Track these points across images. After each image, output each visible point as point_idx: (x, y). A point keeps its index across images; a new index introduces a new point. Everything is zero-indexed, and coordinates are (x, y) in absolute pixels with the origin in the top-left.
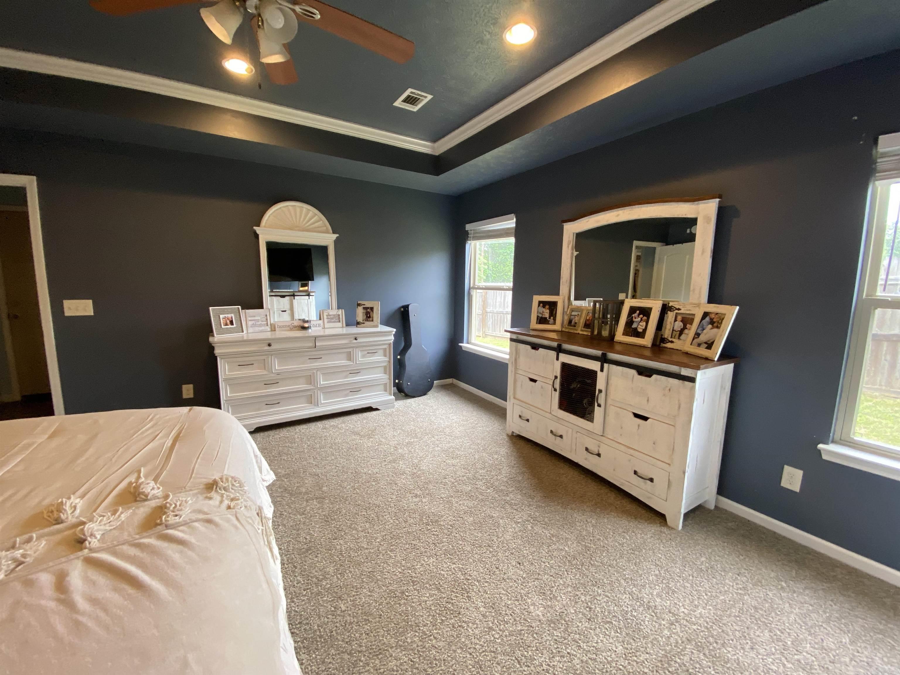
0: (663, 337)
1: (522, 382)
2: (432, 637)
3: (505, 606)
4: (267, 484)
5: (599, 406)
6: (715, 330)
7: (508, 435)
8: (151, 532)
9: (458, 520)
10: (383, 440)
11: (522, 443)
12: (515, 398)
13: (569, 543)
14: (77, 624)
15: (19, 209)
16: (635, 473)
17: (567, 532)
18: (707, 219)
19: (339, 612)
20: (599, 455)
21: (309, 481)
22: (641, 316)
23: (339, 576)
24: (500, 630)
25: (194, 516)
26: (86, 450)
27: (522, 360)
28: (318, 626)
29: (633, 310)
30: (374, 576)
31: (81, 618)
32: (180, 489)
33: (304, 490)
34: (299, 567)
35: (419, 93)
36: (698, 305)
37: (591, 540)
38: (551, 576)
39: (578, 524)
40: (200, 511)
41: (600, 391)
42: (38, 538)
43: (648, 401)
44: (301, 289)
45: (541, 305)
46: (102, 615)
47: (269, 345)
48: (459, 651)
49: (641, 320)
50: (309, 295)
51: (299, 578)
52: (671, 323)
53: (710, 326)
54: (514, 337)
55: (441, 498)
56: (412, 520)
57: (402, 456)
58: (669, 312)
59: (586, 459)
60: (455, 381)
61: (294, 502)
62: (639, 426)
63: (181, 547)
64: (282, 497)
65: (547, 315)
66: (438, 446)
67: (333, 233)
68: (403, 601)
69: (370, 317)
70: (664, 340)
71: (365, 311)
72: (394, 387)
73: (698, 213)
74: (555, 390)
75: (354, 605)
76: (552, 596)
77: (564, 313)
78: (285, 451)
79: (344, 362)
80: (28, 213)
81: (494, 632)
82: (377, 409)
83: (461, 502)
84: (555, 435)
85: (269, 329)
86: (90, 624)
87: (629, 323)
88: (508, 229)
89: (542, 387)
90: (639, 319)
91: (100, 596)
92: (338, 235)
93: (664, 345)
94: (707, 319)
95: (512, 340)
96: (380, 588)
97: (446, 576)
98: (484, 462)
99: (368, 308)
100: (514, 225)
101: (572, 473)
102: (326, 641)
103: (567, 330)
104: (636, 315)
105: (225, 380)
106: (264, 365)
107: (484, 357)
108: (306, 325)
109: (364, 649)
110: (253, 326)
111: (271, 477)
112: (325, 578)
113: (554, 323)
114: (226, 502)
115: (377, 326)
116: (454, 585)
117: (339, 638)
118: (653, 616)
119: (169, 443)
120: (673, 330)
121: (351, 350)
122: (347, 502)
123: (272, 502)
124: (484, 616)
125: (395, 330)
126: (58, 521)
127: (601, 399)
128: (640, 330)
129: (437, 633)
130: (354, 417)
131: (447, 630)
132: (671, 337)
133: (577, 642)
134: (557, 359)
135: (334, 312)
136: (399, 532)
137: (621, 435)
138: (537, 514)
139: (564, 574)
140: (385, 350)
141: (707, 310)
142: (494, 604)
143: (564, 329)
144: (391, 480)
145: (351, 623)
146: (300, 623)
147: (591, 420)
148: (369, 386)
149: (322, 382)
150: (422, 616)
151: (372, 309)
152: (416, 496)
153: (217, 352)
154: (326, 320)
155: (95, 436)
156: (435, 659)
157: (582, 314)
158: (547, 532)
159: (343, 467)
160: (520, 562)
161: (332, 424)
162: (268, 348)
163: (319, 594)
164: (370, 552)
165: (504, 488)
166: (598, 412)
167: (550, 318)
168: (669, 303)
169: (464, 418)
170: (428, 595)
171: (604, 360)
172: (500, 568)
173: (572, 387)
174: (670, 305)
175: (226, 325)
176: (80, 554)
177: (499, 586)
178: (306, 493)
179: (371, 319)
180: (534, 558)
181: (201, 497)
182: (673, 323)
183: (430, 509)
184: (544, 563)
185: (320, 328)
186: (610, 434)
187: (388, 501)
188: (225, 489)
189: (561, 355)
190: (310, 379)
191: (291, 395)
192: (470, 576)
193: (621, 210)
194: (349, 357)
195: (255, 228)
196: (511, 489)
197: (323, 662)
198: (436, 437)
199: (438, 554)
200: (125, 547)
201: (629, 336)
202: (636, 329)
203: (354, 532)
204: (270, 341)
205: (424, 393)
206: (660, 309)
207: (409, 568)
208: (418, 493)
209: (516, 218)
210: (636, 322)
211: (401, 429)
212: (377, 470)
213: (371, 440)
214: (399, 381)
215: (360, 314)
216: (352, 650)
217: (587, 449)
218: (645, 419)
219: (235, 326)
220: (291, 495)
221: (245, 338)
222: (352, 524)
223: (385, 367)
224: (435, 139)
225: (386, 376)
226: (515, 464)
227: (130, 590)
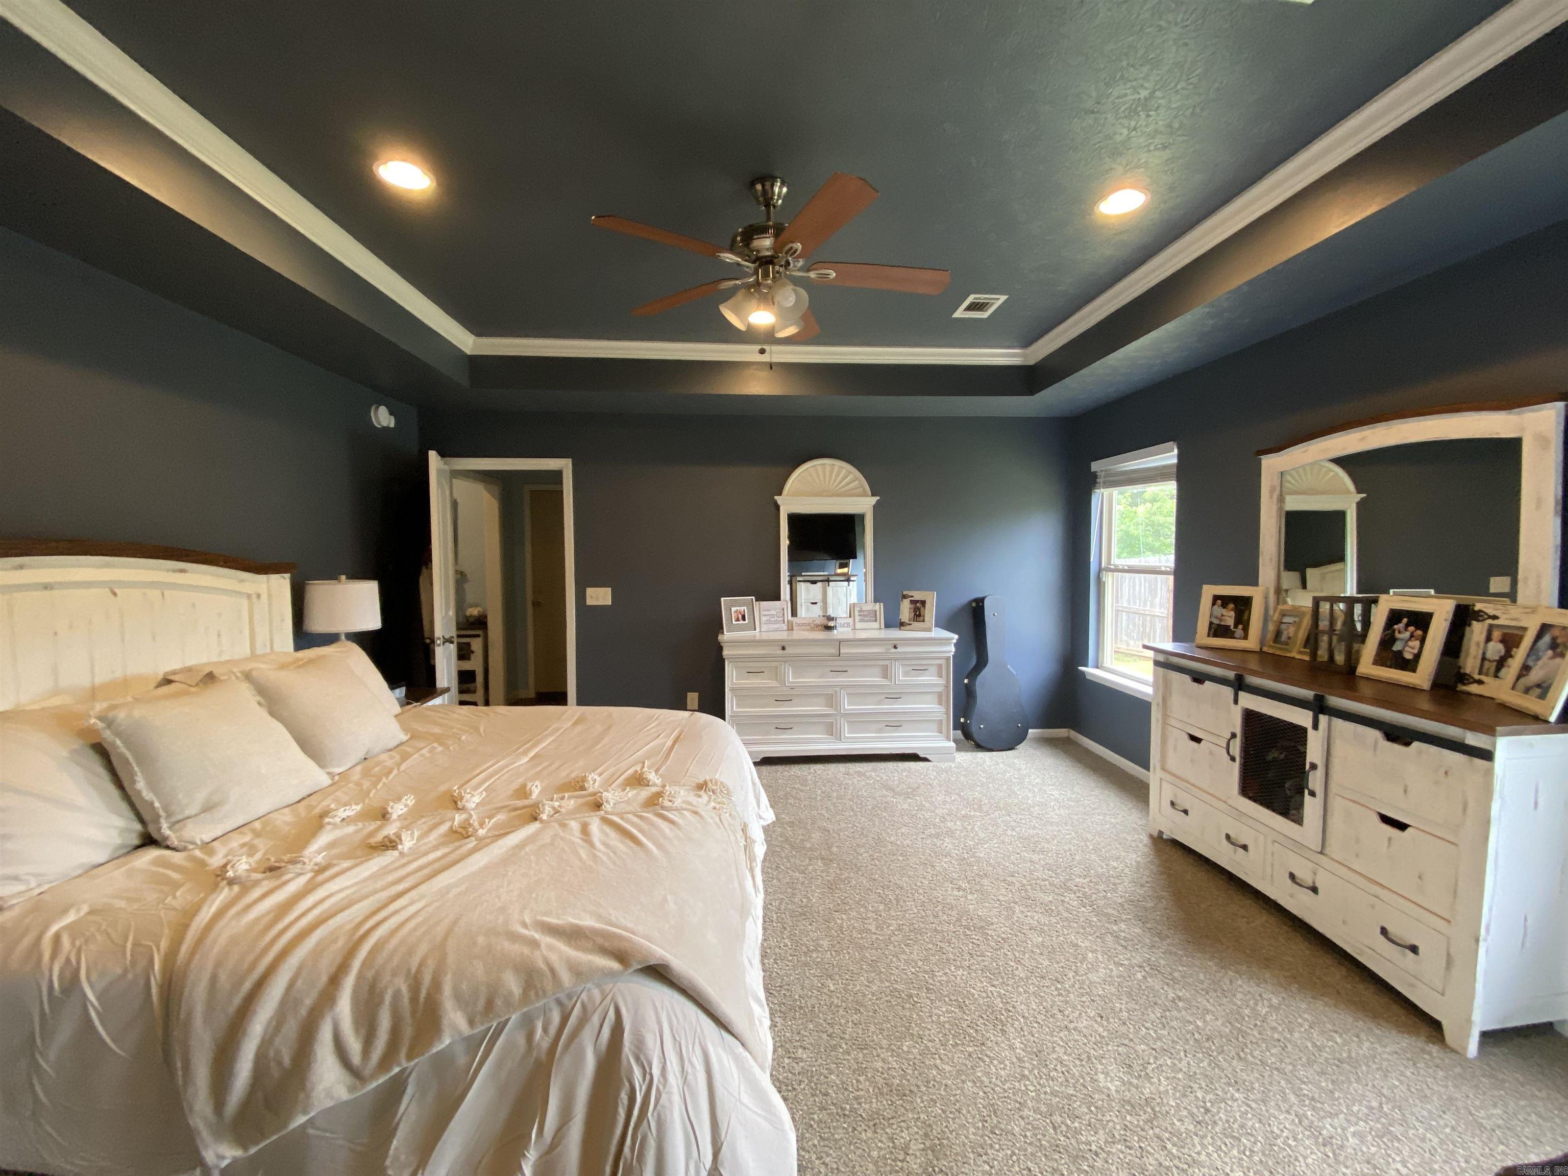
0: (1462, 671)
1: (1176, 740)
2: (937, 1056)
3: (1056, 1059)
4: (765, 823)
5: (1313, 794)
6: (1558, 660)
7: (1151, 836)
8: (650, 809)
9: (1016, 936)
10: (927, 805)
11: (1176, 855)
12: (1163, 769)
13: (1208, 1018)
14: (595, 856)
15: (556, 487)
16: (1384, 931)
17: (1211, 1001)
18: (1543, 441)
19: (826, 991)
20: (1314, 890)
21: (816, 836)
22: (1412, 628)
23: (834, 953)
24: (1040, 1084)
25: (684, 806)
26: (602, 739)
27: (1177, 701)
28: (800, 996)
29: (1395, 616)
30: (878, 967)
31: (597, 853)
32: (675, 783)
33: (808, 845)
34: (789, 929)
35: (987, 296)
36: (1533, 610)
37: (1256, 1025)
38: (1153, 1049)
39: (1239, 996)
40: (690, 803)
41: (1314, 767)
42: (569, 798)
43: (1405, 791)
44: (839, 571)
45: (1219, 602)
46: (612, 854)
47: (783, 648)
48: (970, 1084)
49: (1412, 636)
50: (848, 580)
51: (786, 941)
52: (1478, 644)
53: (1550, 653)
54: (1161, 658)
55: (998, 900)
56: (945, 917)
57: (951, 833)
58: (1474, 623)
59: (1291, 896)
60: (1073, 734)
61: (794, 856)
62: (1390, 839)
63: (671, 826)
64: (782, 848)
65: (1230, 622)
66: (1013, 830)
67: (873, 495)
68: (908, 1006)
69: (919, 615)
70: (1464, 678)
71: (913, 606)
72: (955, 728)
73: (1523, 430)
74: (1233, 759)
75: (846, 990)
76: (1143, 1074)
77: (1266, 618)
78: (794, 792)
79: (878, 680)
80: (562, 492)
81: (1027, 1082)
82: (925, 760)
83: (1029, 914)
84: (1232, 843)
85: (785, 628)
86: (604, 858)
87: (1387, 641)
88: (1164, 467)
89: (1211, 753)
90: (1407, 635)
91: (611, 843)
92: (878, 498)
93: (1465, 688)
94: (1547, 639)
95: (1157, 663)
96: (882, 981)
97: (976, 996)
98: (1088, 869)
99: (917, 601)
100: (1175, 461)
101: (1262, 919)
102: (805, 1014)
103: (1271, 651)
104: (1401, 626)
105: (732, 690)
106: (777, 674)
107: (1117, 691)
108: (831, 624)
109: (847, 1037)
110: (769, 622)
111: (770, 816)
112: (816, 950)
113: (1246, 637)
114: (713, 804)
115: (929, 630)
116: (987, 1010)
117: (821, 1016)
118: (1328, 1156)
119: (669, 743)
120: (1484, 659)
121: (886, 663)
122: (860, 873)
123: (765, 840)
124: (1020, 1059)
125: (956, 637)
126: (583, 788)
127: (1315, 780)
128: (1408, 656)
129: (946, 1055)
130: (891, 765)
131: (958, 1057)
132: (1480, 673)
133: (1163, 1141)
134: (1236, 702)
135: (871, 606)
136: (922, 926)
137: (1357, 855)
138: (1162, 962)
139: (1178, 1053)
140: (940, 667)
141: (1548, 621)
142: (1040, 1052)
143: (1265, 649)
144: (926, 859)
145: (838, 1006)
146: (781, 987)
147: (1299, 821)
148: (916, 720)
149: (847, 706)
150: (929, 1030)
151: (923, 603)
152: (959, 889)
153: (725, 653)
154: (857, 618)
155: (609, 728)
156: (935, 1080)
157: (1301, 622)
158: (1170, 991)
159: (863, 829)
160: (1104, 1015)
161: (858, 769)
162: (780, 652)
163: (806, 964)
164: (877, 939)
165: (1115, 913)
166: (1311, 806)
167: (1236, 626)
168: (1474, 605)
169: (1074, 796)
170: (944, 1009)
171: (1319, 707)
172: (1066, 1013)
173: (1270, 757)
174: (1476, 608)
175: (738, 620)
176: (598, 813)
177: (1055, 1033)
178: (811, 849)
179: (921, 618)
180: (1132, 1017)
181: (692, 793)
182: (1482, 645)
183: (976, 909)
184: (1147, 1029)
185: (850, 629)
186: (1334, 848)
187: (916, 885)
188: (713, 792)
189: (1242, 694)
190: (831, 700)
191: (806, 720)
192: (1014, 1007)
193: (1369, 428)
194: (885, 673)
195: (776, 497)
196: (1124, 917)
197: (799, 1033)
198: (1014, 816)
199: (973, 968)
200: (630, 816)
201: (1387, 666)
202: (1400, 653)
203: (862, 910)
204: (783, 644)
205: (1010, 745)
206: (1450, 616)
207: (926, 972)
208: (963, 885)
209: (1178, 448)
210: (1402, 640)
211: (958, 794)
212: (909, 842)
213: (909, 800)
214: (966, 721)
215: (905, 611)
216: (834, 1033)
217: (1292, 876)
218: (1402, 826)
219: (747, 621)
220: (792, 847)
221: (757, 638)
222: (861, 900)
223: (940, 695)
224: (1027, 343)
225: (942, 709)
226: (1147, 882)
227: (632, 844)
